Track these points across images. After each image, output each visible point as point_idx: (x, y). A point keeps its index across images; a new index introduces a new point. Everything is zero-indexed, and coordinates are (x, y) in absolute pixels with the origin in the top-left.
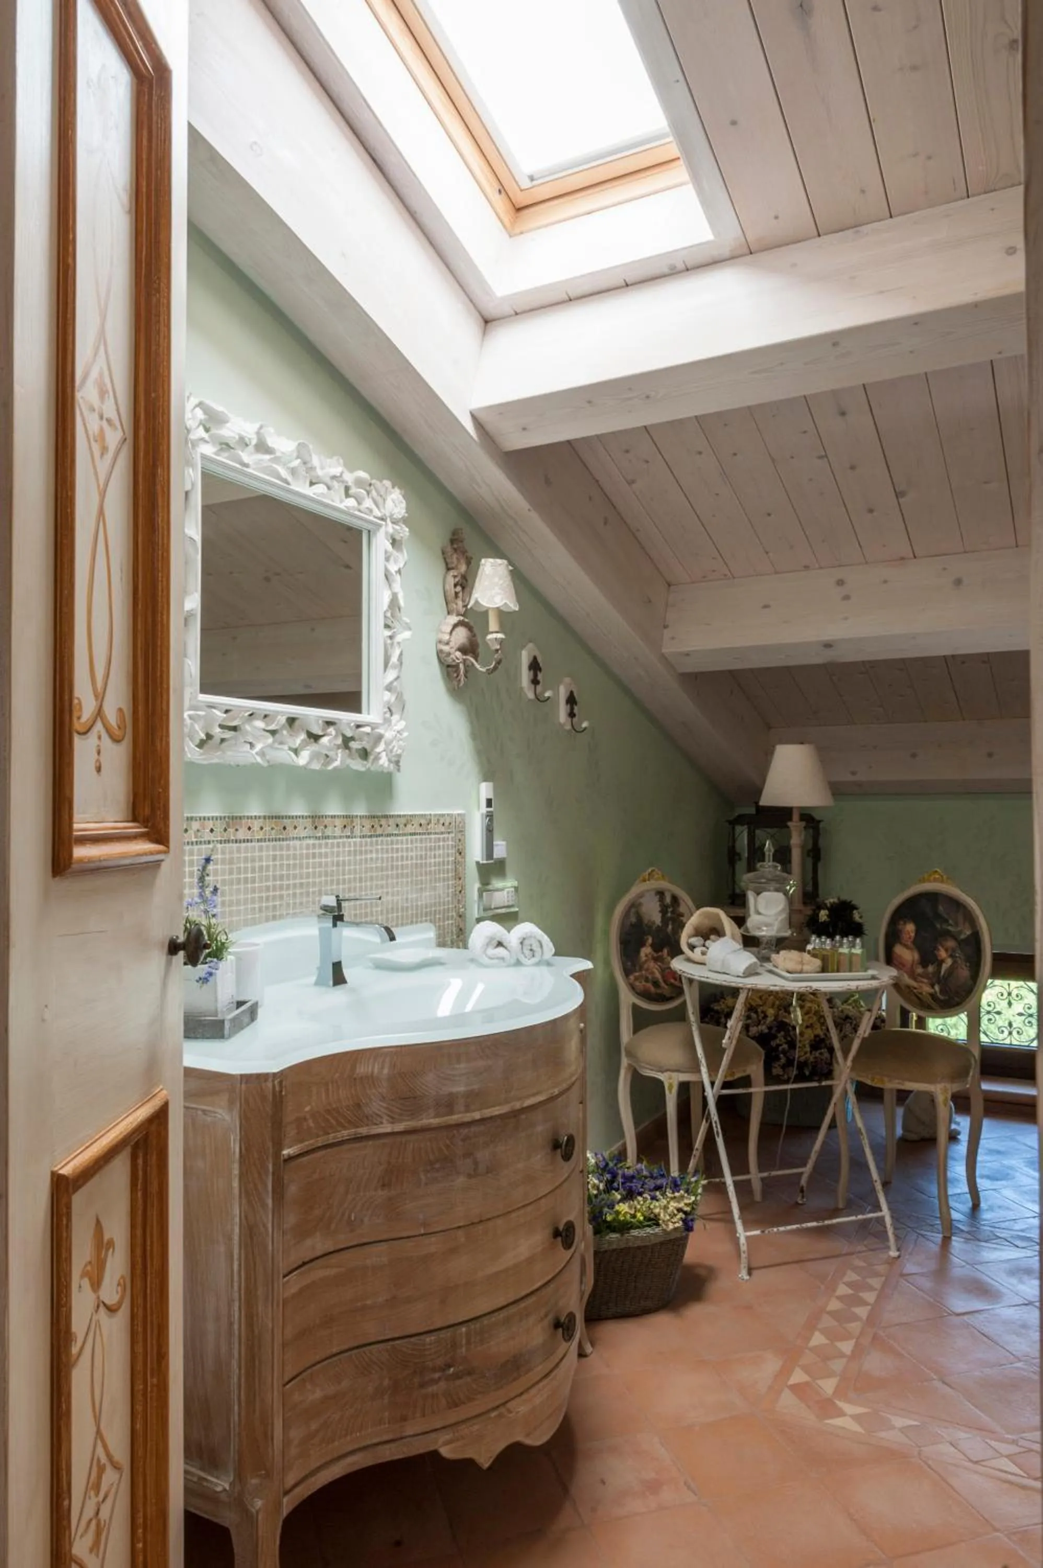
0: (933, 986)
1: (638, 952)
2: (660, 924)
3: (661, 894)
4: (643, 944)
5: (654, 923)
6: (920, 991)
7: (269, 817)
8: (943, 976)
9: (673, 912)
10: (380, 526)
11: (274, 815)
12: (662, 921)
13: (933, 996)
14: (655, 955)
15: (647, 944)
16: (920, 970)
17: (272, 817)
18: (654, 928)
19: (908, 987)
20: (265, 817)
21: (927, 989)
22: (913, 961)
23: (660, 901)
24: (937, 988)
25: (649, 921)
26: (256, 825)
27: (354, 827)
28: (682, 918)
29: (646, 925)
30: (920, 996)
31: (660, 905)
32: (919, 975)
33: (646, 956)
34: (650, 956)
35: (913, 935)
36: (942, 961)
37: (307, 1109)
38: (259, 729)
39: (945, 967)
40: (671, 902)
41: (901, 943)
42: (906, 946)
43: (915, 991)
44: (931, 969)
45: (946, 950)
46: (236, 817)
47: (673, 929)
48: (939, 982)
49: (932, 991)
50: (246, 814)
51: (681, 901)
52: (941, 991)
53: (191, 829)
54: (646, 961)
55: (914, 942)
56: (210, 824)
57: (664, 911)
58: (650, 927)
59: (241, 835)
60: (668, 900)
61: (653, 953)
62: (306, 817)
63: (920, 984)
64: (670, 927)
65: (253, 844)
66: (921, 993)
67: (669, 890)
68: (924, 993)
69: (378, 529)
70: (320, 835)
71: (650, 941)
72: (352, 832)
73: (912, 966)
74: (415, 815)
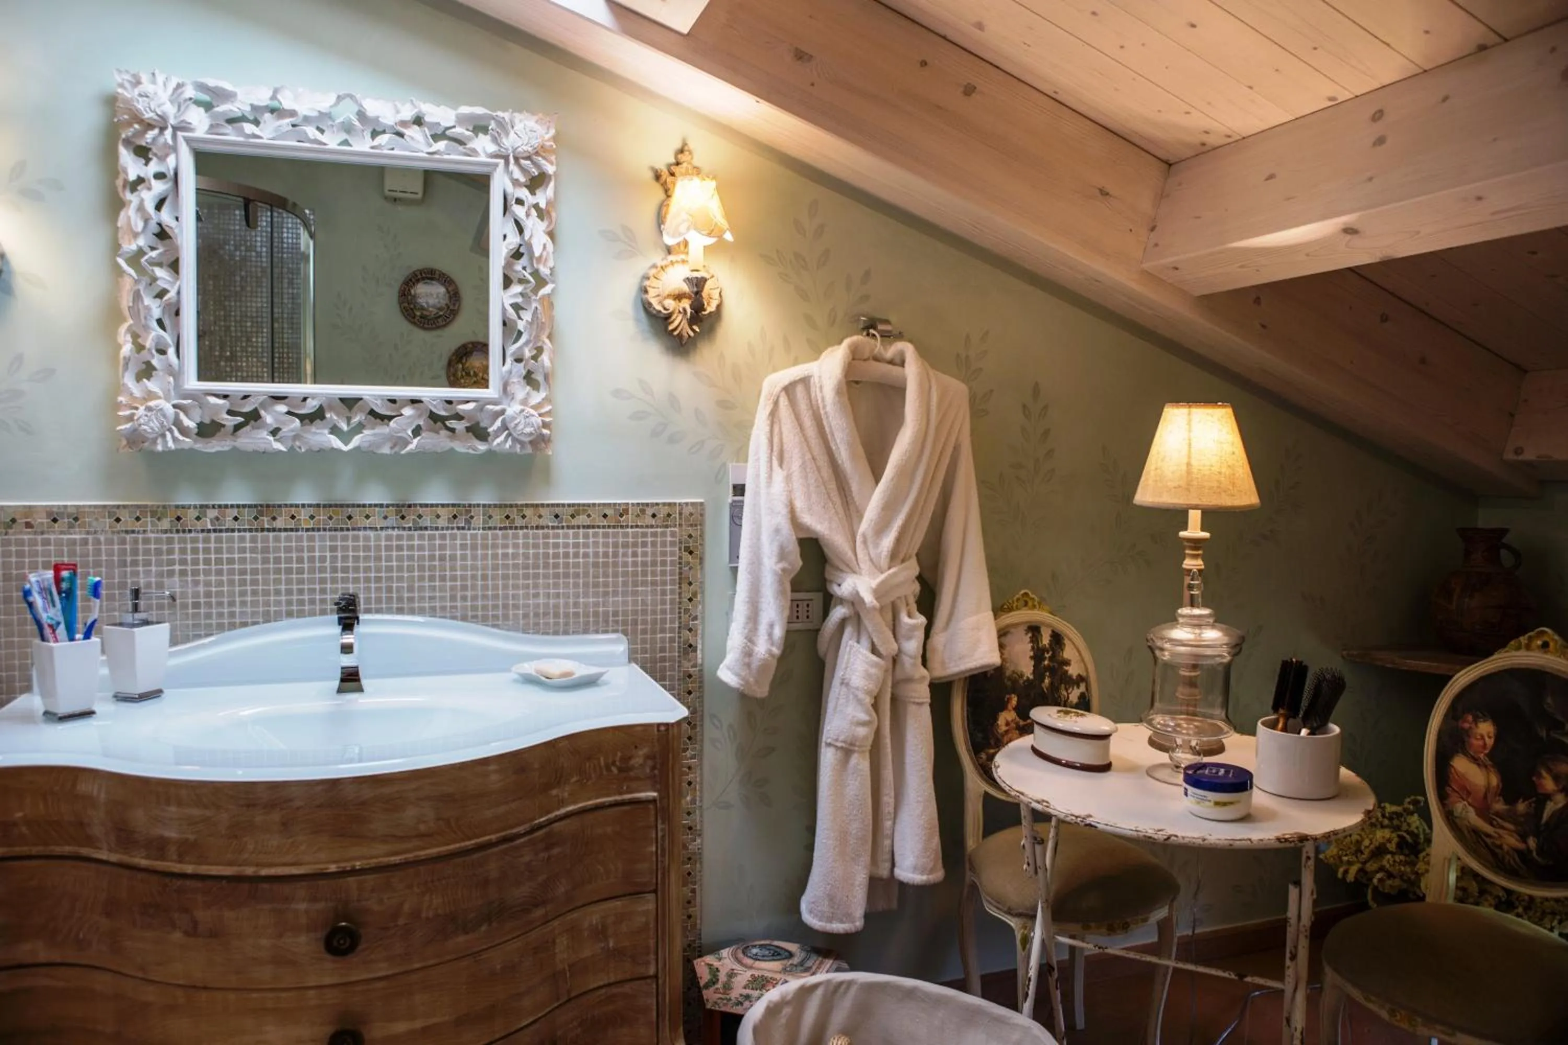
0: (1523, 838)
1: (996, 719)
2: (1031, 677)
3: (1034, 630)
4: (1003, 707)
5: (1021, 676)
6: (1498, 842)
7: (325, 506)
8: (1547, 823)
9: (1051, 659)
10: (497, 165)
11: (333, 503)
12: (1034, 672)
13: (1524, 855)
14: (1022, 723)
15: (1010, 707)
16: (1499, 806)
17: (330, 506)
18: (1021, 682)
19: (1475, 831)
20: (318, 506)
21: (1511, 841)
22: (1488, 788)
23: (1032, 641)
24: (1532, 842)
25: (1014, 672)
26: (303, 515)
27: (472, 517)
28: (1066, 668)
29: (1009, 679)
30: (1497, 851)
31: (1033, 648)
32: (1497, 814)
33: (1007, 724)
34: (1013, 725)
35: (1490, 742)
36: (1548, 797)
37: (20, 814)
38: (280, 413)
39: (1550, 808)
40: (1050, 645)
41: (1466, 754)
42: (1475, 760)
43: (1488, 840)
44: (1521, 807)
45: (1556, 778)
46: (274, 506)
47: (1052, 684)
48: (1537, 835)
49: (1521, 846)
50: (288, 502)
51: (1066, 641)
52: (1540, 850)
53: (206, 516)
54: (1007, 732)
55: (1490, 756)
56: (235, 512)
57: (1038, 656)
58: (1015, 682)
59: (279, 524)
60: (1046, 640)
61: (1018, 719)
62: (388, 506)
63: (1501, 831)
64: (1047, 681)
65: (300, 533)
66: (1500, 847)
67: (1048, 626)
68: (1505, 847)
69: (495, 169)
70: (411, 525)
71: (1014, 701)
72: (468, 522)
73: (1485, 797)
74: (594, 505)
